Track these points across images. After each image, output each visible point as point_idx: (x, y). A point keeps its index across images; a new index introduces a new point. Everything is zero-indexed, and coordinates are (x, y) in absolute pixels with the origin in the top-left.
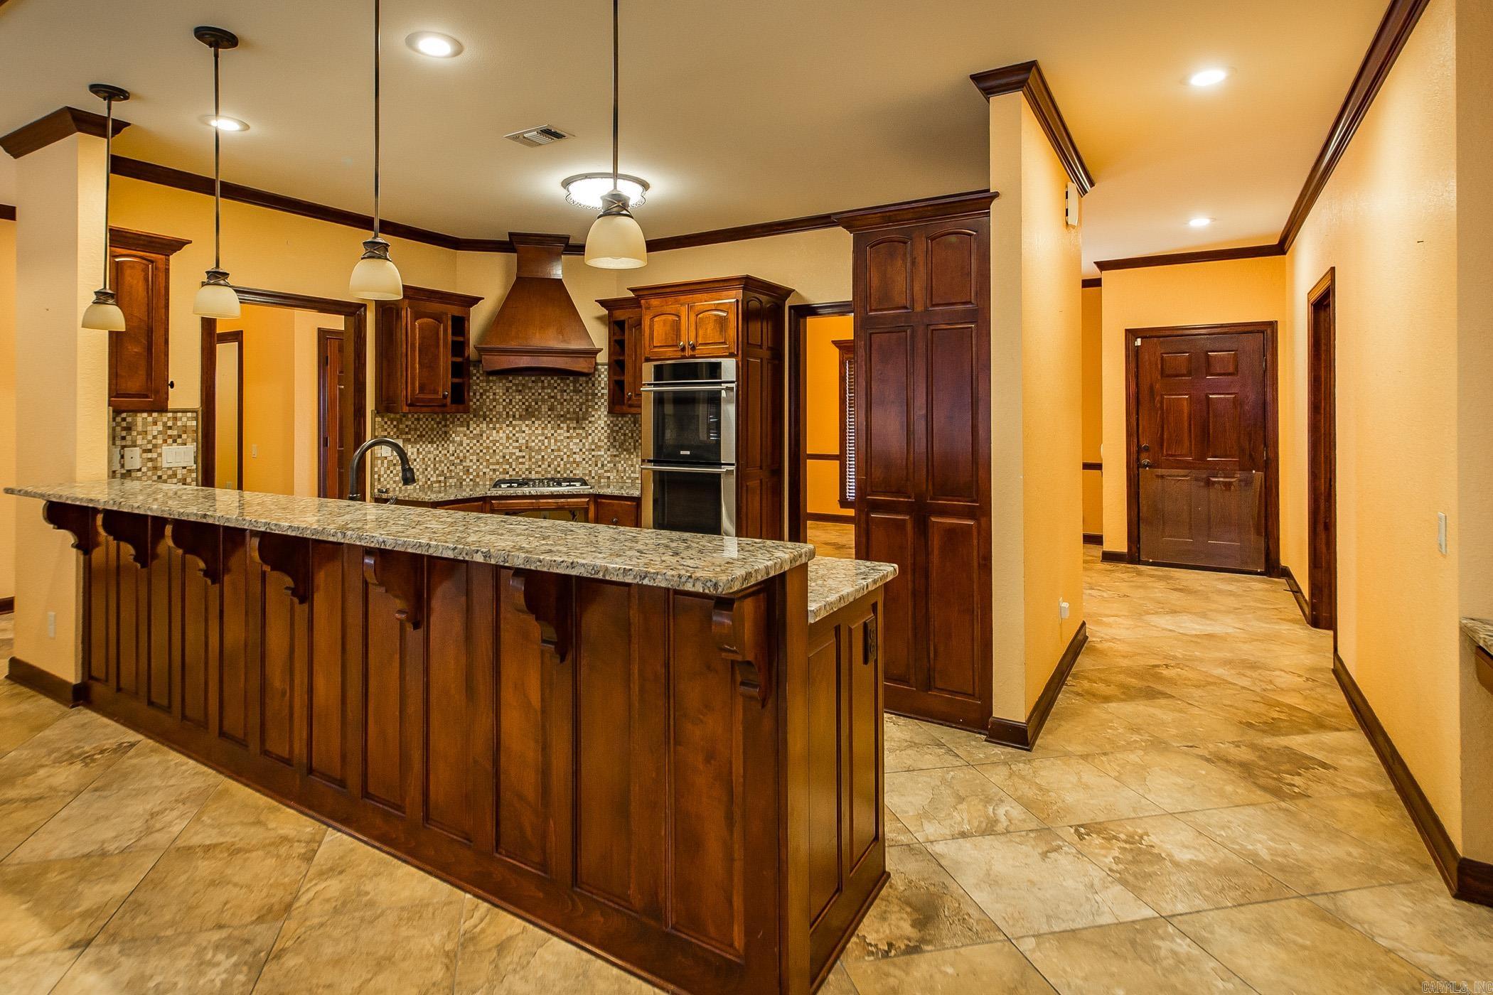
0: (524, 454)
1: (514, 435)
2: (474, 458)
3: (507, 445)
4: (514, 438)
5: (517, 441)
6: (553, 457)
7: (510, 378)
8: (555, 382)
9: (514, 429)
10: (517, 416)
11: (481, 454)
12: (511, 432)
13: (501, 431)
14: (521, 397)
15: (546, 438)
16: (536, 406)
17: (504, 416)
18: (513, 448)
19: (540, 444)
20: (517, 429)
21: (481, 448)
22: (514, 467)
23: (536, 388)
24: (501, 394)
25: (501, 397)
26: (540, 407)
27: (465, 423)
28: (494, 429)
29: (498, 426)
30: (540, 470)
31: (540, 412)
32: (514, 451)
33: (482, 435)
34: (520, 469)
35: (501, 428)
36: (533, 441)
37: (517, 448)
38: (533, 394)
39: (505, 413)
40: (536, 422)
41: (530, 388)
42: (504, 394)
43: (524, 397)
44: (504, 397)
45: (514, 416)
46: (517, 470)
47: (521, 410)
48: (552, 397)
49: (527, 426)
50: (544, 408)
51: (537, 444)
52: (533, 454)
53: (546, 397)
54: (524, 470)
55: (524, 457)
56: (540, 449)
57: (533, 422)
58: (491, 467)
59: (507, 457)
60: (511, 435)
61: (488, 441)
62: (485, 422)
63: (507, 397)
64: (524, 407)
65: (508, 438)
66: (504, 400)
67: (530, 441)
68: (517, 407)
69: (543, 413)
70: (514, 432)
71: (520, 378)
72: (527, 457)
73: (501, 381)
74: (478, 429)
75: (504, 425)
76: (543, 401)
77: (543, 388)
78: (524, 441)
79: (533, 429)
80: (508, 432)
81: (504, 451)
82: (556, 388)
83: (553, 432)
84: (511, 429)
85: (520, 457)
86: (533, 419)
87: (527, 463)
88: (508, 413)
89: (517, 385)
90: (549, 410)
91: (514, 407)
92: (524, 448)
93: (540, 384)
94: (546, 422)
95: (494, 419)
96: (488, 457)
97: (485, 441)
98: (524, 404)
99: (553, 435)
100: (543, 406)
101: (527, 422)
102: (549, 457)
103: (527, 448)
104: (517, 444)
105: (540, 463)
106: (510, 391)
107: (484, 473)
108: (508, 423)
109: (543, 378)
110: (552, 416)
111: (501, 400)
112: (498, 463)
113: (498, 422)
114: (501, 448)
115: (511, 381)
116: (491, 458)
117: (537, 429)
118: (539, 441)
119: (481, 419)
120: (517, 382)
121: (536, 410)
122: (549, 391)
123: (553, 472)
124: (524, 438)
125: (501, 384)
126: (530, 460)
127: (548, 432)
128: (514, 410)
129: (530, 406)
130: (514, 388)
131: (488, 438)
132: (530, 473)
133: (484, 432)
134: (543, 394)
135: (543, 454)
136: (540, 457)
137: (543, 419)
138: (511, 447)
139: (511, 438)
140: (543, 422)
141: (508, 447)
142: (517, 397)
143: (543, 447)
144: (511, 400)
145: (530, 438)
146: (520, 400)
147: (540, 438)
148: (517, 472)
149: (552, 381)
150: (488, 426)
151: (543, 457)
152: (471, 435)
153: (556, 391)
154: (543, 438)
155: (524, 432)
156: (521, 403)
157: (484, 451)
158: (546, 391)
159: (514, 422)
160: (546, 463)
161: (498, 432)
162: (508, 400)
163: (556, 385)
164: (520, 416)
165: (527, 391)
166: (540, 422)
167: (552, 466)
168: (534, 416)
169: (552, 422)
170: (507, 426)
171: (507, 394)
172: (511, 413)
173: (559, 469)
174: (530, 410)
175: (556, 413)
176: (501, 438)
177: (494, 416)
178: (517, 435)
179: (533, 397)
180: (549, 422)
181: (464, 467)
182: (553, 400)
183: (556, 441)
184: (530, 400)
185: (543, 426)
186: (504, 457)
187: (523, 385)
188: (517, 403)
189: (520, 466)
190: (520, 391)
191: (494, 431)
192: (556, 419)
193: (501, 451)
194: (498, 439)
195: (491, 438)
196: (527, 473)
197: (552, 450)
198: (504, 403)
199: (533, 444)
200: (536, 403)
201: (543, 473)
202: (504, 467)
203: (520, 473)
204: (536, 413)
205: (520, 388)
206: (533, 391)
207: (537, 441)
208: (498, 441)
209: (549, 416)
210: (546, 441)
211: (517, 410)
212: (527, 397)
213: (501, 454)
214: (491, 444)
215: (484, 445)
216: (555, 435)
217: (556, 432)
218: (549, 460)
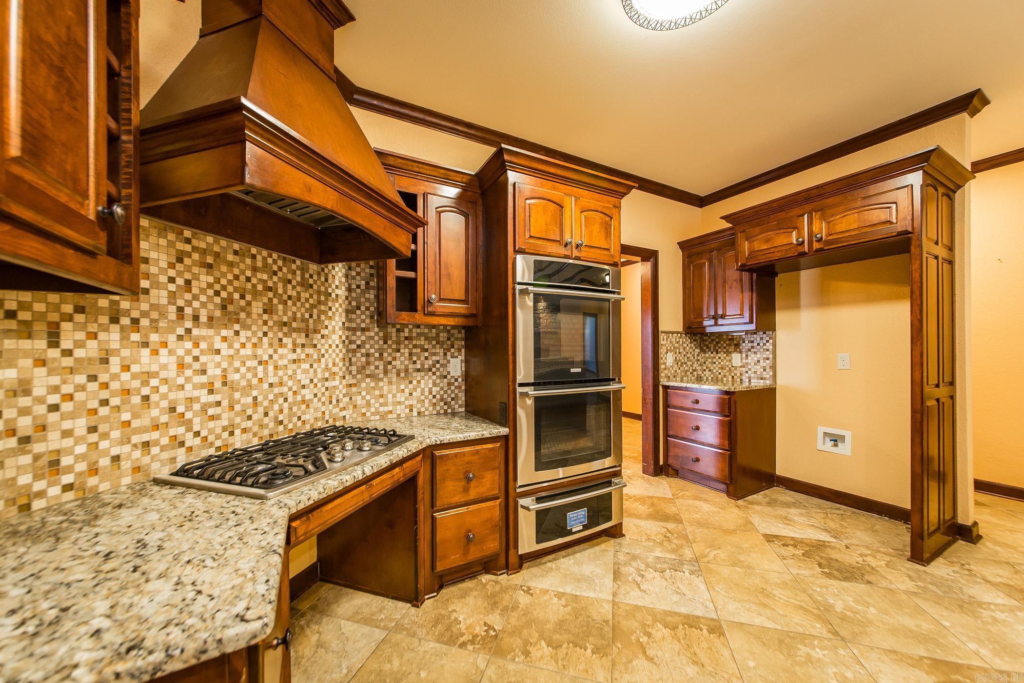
0: (218, 398)
1: (196, 359)
2: (80, 425)
3: (181, 381)
4: (197, 366)
5: (204, 372)
6: (271, 397)
7: (187, 233)
8: (275, 262)
9: (196, 345)
10: (203, 319)
11: (104, 411)
12: (188, 352)
13: (163, 352)
14: (211, 279)
15: (260, 363)
16: (243, 303)
17: (173, 316)
18: (195, 387)
19: (249, 376)
20: (203, 345)
21: (104, 394)
22: (196, 428)
23: (242, 266)
24: (164, 265)
25: (163, 271)
26: (249, 304)
27: (40, 327)
28: (146, 344)
29: (154, 337)
30: (249, 424)
31: (249, 315)
32: (196, 393)
33: (105, 361)
34: (211, 431)
35: (165, 344)
36: (237, 370)
37: (202, 386)
38: (236, 277)
39: (173, 309)
40: (242, 333)
41: (231, 265)
42: (172, 266)
43: (217, 281)
44: (172, 273)
45: (196, 318)
46: (203, 433)
47: (211, 306)
48: (270, 289)
49: (225, 339)
50: (257, 308)
51: (243, 377)
52: (237, 395)
53: (260, 287)
54: (218, 430)
55: (218, 404)
56: (250, 386)
57: (237, 333)
58: (135, 439)
59: (180, 409)
60: (188, 359)
61: (125, 376)
62: (115, 328)
63: (180, 274)
64: (217, 300)
65: (181, 366)
66: (172, 280)
67: (230, 370)
68: (203, 298)
69: (255, 316)
70: (196, 352)
71: (210, 239)
72: (225, 403)
73: (162, 233)
74: (92, 344)
75: (172, 338)
76: (255, 294)
77: (255, 269)
78: (218, 372)
79: (237, 345)
80: (181, 352)
81: (172, 396)
82: (275, 273)
83: (271, 351)
84: (189, 345)
85: (210, 405)
86: (237, 327)
87: (225, 416)
88: (180, 310)
89: (203, 252)
90: (265, 311)
91: (196, 297)
92: (218, 385)
93: (248, 261)
94: (260, 334)
95: (144, 322)
96: (126, 416)
97: (115, 377)
98: (217, 293)
99: (271, 357)
100: (254, 304)
101: (224, 333)
102: (266, 398)
103: (225, 384)
104: (204, 379)
105: (249, 412)
106: (187, 261)
107: (116, 459)
108: (180, 331)
109: (254, 250)
110: (270, 323)
111: (163, 279)
112: (156, 427)
113: (154, 327)
114: (164, 389)
115: (188, 241)
116: (135, 416)
117: (243, 345)
118: (249, 369)
119: (104, 319)
120: (203, 245)
121: (243, 309)
122: (265, 277)
123: (272, 425)
124: (218, 365)
125: (163, 242)
126: (232, 408)
127: (264, 352)
128: (196, 304)
129: (231, 301)
130: (196, 256)
131: (126, 368)
132: (232, 434)
133: (116, 352)
134: (254, 281)
135: (255, 393)
136: (250, 400)
137: (254, 328)
138: (188, 387)
139: (189, 366)
140: (254, 333)
141: (182, 387)
142: (203, 278)
143: (255, 381)
144: (188, 282)
145: (230, 364)
146: (210, 285)
147: (249, 364)
148: (205, 438)
149: (270, 261)
150: (124, 338)
151: (255, 398)
152: (67, 362)
153: (275, 279)
154: (255, 363)
155: (218, 352)
156: (210, 292)
157: (115, 401)
158: (259, 275)
159: (195, 332)
160: (261, 410)
161: (155, 352)
162: (180, 281)
163: (275, 268)
164: (211, 319)
165: (224, 268)
166: (249, 333)
167: (271, 414)
168: (237, 321)
169: (270, 335)
170: (180, 338)
171: (179, 266)
172: (188, 311)
173: (281, 418)
174: (230, 308)
175: (275, 318)
176: (164, 367)
177: (145, 314)
178: (203, 359)
179: (236, 283)
180: (265, 334)
181: (37, 458)
182: (271, 295)
183: (276, 368)
184: (230, 289)
185: (255, 340)
186: (173, 410)
187: (217, 255)
188: (203, 291)
189: (211, 424)
190: (210, 266)
191: (145, 352)
192: (276, 329)
193: (164, 397)
194: (154, 368)
195: (135, 368)
196: (225, 435)
197: (271, 385)
198: (172, 287)
199: (237, 376)
200: (242, 297)
201: (256, 429)
202: (172, 432)
203: (211, 438)
204: (243, 315)
205: (210, 260)
206: (236, 271)
207: (243, 370)
208: (156, 375)
209: (265, 323)
210: (260, 369)
211: (204, 305)
212: (224, 282)
213: (165, 404)
214: (136, 384)
215: (115, 385)
216: (275, 357)
217: (276, 351)
218: (266, 403)
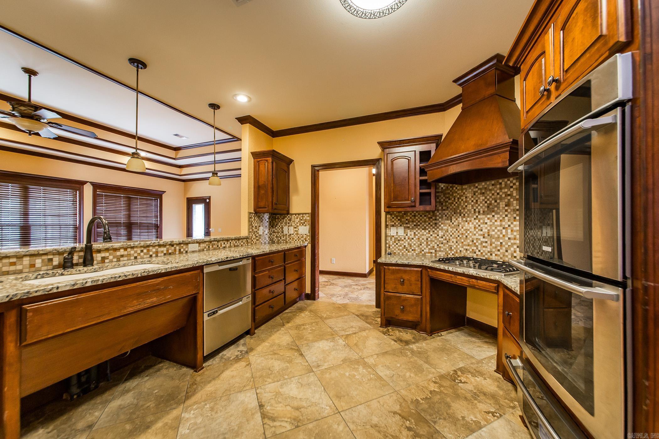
0: (486, 240)
1: (479, 226)
2: (455, 240)
3: (475, 232)
4: (479, 228)
5: (482, 230)
6: (509, 244)
7: (477, 185)
8: (511, 182)
9: (479, 221)
10: (481, 212)
11: (459, 238)
12: (477, 223)
13: (471, 223)
14: (484, 198)
15: (504, 228)
16: (496, 204)
17: (473, 212)
18: (479, 235)
19: (499, 233)
20: (481, 221)
21: (459, 234)
22: (479, 249)
23: (495, 189)
24: (470, 197)
25: (470, 199)
26: (499, 204)
27: (449, 218)
28: (466, 221)
29: (468, 219)
30: (499, 253)
31: (498, 208)
32: (479, 237)
33: (459, 226)
34: (484, 251)
35: (471, 221)
36: (494, 231)
37: (481, 235)
38: (493, 194)
39: (473, 210)
40: (496, 216)
41: (490, 190)
42: (472, 197)
43: (486, 198)
44: (472, 199)
45: (479, 212)
46: (482, 251)
47: (484, 207)
48: (509, 195)
49: (488, 219)
50: (502, 204)
51: (496, 233)
52: (493, 240)
53: (504, 196)
54: (487, 252)
55: (486, 242)
56: (499, 237)
57: (493, 216)
58: (464, 247)
59: (475, 241)
60: (477, 226)
61: (462, 230)
62: (460, 217)
63: (474, 199)
64: (486, 205)
65: (475, 228)
66: (472, 201)
67: (491, 230)
68: (481, 205)
69: (501, 208)
70: (479, 223)
71: (483, 184)
72: (489, 242)
73: (470, 187)
74: (457, 221)
75: (473, 219)
76: (501, 199)
77: (501, 189)
78: (486, 231)
79: (493, 221)
80: (475, 223)
81: (473, 237)
82: (512, 187)
83: (509, 223)
84: (477, 221)
85: (483, 242)
86: (493, 214)
87: (489, 247)
88: (475, 210)
89: (480, 189)
90: (506, 206)
91: (479, 205)
92: (486, 235)
93: (498, 186)
94: (504, 216)
95: (466, 215)
96: (462, 241)
97: (460, 230)
98: (486, 202)
99: (509, 226)
100: (501, 203)
101: (488, 216)
102: (507, 244)
103: (489, 235)
104: (482, 233)
105: (499, 248)
106: (477, 194)
107: (461, 251)
108: (475, 217)
109: (500, 181)
110: (509, 210)
111: (470, 201)
112: (468, 245)
113: (468, 217)
114: (471, 234)
115: (477, 187)
116: (464, 241)
117: (496, 221)
118: (498, 231)
119: (458, 215)
120: (481, 187)
121: (496, 206)
122: (506, 190)
123: (510, 257)
124: (486, 228)
125: (470, 190)
126: (491, 245)
127: (506, 224)
128: (479, 207)
129: (491, 204)
130: (479, 191)
131: (462, 228)
132: (491, 255)
133: (460, 223)
134: (501, 194)
135: (501, 241)
136: (499, 243)
137: (501, 213)
138: (477, 235)
139: (477, 228)
140: (501, 216)
141: (475, 235)
142: (481, 198)
143: (501, 236)
144: (477, 201)
145: (491, 228)
146: (483, 200)
147: (499, 228)
148: (482, 253)
149: (509, 182)
150: (462, 219)
151: (501, 243)
152: (453, 226)
153: (512, 190)
154: (501, 228)
155: (486, 223)
156: (484, 202)
157: (460, 236)
158: (503, 191)
159: (479, 217)
160: (504, 248)
161: (468, 223)
162: (475, 201)
163: (512, 185)
164: (484, 212)
165: (488, 193)
166: (499, 216)
167: (509, 251)
168: (493, 211)
169: (509, 216)
170: (475, 219)
171: (475, 196)
172: (477, 210)
173: (515, 255)
174: (491, 207)
175: (512, 208)
176: (471, 228)
177: (466, 213)
178: (481, 226)
179: (493, 197)
180: (506, 216)
181: (449, 246)
182: (509, 198)
183: (512, 231)
184: (491, 199)
185: (501, 218)
186: (473, 241)
187: (485, 188)
188: (481, 202)
189: (484, 249)
190: (483, 193)
191: (467, 223)
192: (512, 213)
193: (471, 237)
194: (468, 228)
195: (464, 228)
196: (489, 254)
197: (509, 238)
198: (472, 203)
199: (493, 233)
200: (496, 201)
201: (502, 256)
202: (473, 248)
203: (484, 254)
204: (496, 209)
205: (483, 191)
206: (493, 192)
207: (496, 231)
208: (469, 230)
209: (506, 211)
210: (504, 231)
211: (481, 207)
212: (488, 197)
213: (471, 239)
214: (464, 232)
215: (460, 232)
216: (512, 226)
217: (512, 223)
218: (507, 246)
